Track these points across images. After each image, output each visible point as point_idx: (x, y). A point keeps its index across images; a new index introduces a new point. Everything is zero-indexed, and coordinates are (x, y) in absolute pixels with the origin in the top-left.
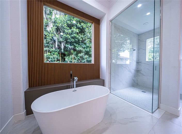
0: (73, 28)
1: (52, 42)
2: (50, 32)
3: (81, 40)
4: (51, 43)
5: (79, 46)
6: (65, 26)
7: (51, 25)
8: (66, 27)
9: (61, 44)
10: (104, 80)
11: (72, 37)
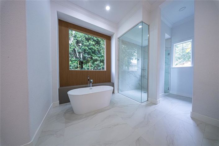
0: (90, 41)
1: (73, 52)
2: (72, 44)
5: (95, 55)
6: (84, 40)
7: (72, 39)
9: (80, 54)
10: (114, 83)
11: (89, 48)
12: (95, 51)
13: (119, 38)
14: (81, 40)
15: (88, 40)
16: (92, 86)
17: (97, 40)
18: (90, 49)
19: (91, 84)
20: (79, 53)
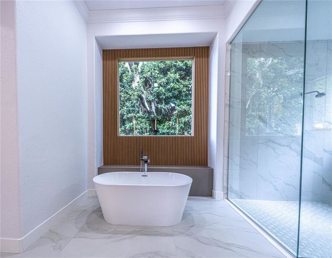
0: (169, 73)
1: (139, 103)
2: (136, 89)
3: (184, 91)
4: (137, 104)
5: (182, 102)
6: (157, 74)
7: (137, 78)
8: (159, 76)
9: (151, 104)
10: (213, 169)
11: (168, 90)
12: (180, 92)
13: (231, 43)
14: (151, 77)
15: (164, 72)
16: (149, 170)
17: (184, 67)
18: (170, 90)
19: (146, 165)
20: (150, 102)
